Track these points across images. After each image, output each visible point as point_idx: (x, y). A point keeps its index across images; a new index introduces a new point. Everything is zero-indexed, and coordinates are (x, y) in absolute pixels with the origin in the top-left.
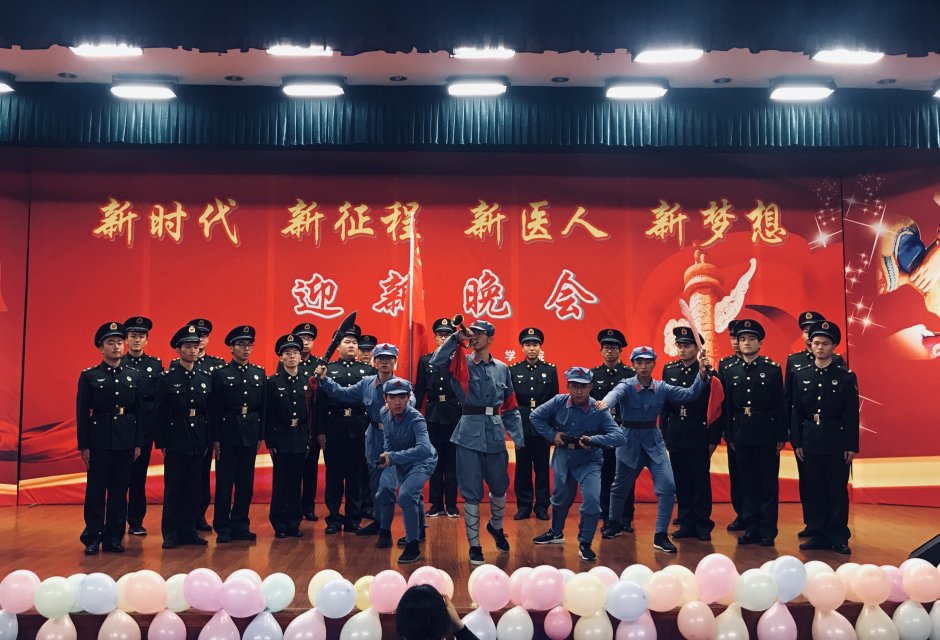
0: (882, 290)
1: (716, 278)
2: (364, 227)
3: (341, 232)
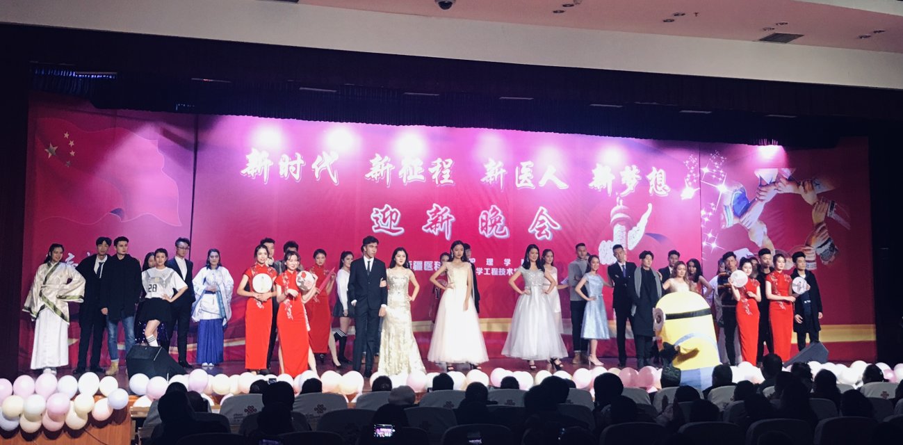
0: (723, 226)
1: (628, 215)
2: (418, 175)
3: (403, 178)
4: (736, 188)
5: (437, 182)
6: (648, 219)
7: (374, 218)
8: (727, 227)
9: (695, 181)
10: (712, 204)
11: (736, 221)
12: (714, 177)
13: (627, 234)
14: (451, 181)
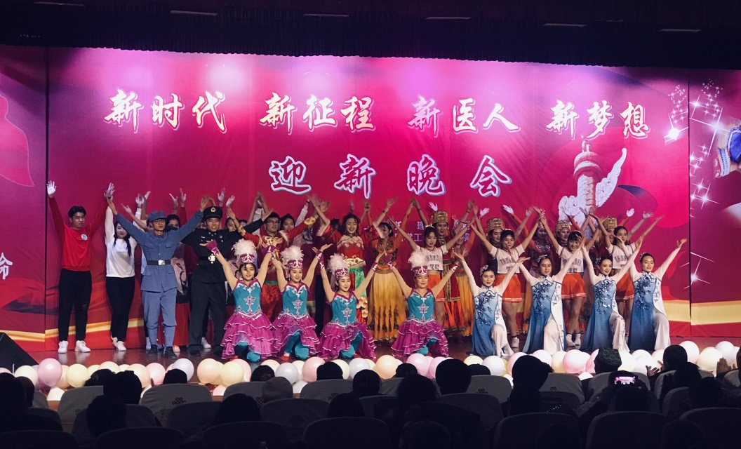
0: (717, 175)
1: (597, 164)
2: (327, 118)
3: (308, 122)
5: (352, 128)
6: (621, 168)
7: (273, 173)
8: (722, 175)
9: (682, 118)
10: (704, 147)
11: (733, 168)
12: (707, 112)
13: (594, 189)
14: (370, 125)
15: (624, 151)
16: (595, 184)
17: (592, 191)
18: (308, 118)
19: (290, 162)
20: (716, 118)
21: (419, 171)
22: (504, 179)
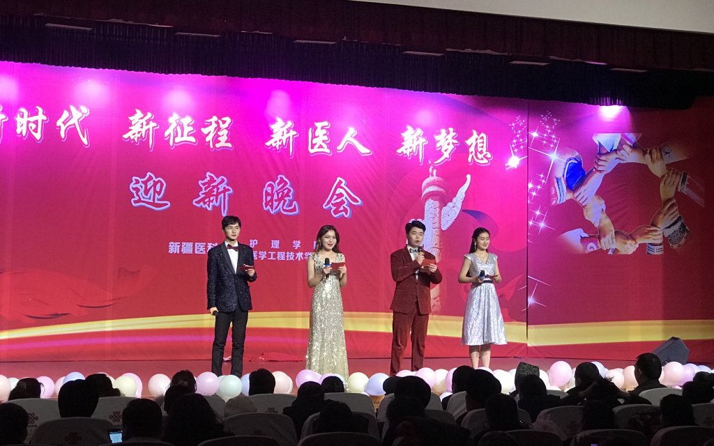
0: (554, 202)
1: (443, 188)
2: (188, 136)
3: (169, 139)
4: (569, 156)
5: (212, 146)
6: (465, 193)
7: (133, 189)
8: (558, 202)
9: (522, 147)
10: (542, 176)
11: (569, 196)
12: (545, 142)
13: (440, 212)
14: (229, 145)
15: (469, 177)
16: (441, 209)
17: (438, 215)
18: (169, 135)
19: (150, 178)
20: (554, 149)
21: (275, 190)
22: (355, 200)
